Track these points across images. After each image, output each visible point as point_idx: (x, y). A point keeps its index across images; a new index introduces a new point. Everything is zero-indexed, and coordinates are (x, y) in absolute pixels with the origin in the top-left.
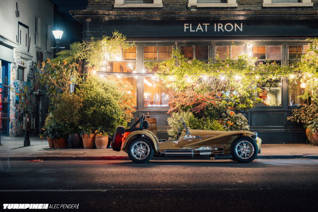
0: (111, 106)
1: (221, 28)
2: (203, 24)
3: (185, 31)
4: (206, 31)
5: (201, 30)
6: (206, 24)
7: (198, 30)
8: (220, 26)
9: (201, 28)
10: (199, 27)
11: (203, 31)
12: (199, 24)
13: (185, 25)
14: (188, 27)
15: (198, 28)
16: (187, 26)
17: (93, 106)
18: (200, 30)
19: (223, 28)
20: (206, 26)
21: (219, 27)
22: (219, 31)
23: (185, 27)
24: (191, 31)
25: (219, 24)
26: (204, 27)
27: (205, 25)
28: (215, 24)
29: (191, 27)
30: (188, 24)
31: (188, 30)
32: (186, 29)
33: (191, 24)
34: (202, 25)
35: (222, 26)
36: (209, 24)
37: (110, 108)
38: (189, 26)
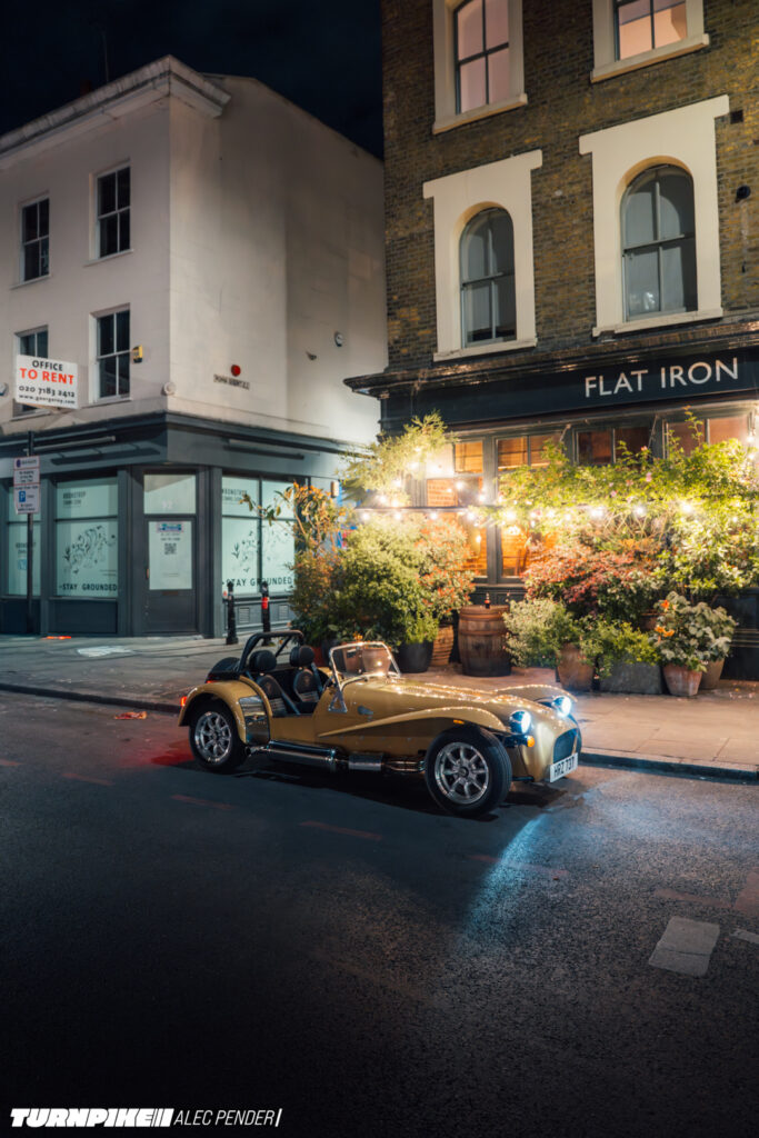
0: (391, 583)
1: (679, 376)
2: (633, 373)
3: (588, 395)
4: (640, 388)
5: (626, 388)
6: (639, 373)
7: (620, 389)
8: (676, 372)
9: (627, 384)
10: (623, 382)
11: (631, 390)
12: (623, 376)
13: (588, 380)
14: (594, 386)
15: (619, 385)
16: (591, 382)
17: (355, 582)
18: (623, 390)
19: (685, 376)
20: (640, 378)
21: (673, 376)
22: (673, 384)
23: (588, 386)
24: (602, 393)
25: (672, 369)
26: (633, 380)
27: (636, 376)
28: (663, 370)
29: (601, 383)
30: (594, 378)
31: (595, 392)
32: (591, 389)
33: (601, 378)
34: (628, 376)
35: (681, 372)
36: (646, 371)
37: (389, 586)
38: (597, 382)
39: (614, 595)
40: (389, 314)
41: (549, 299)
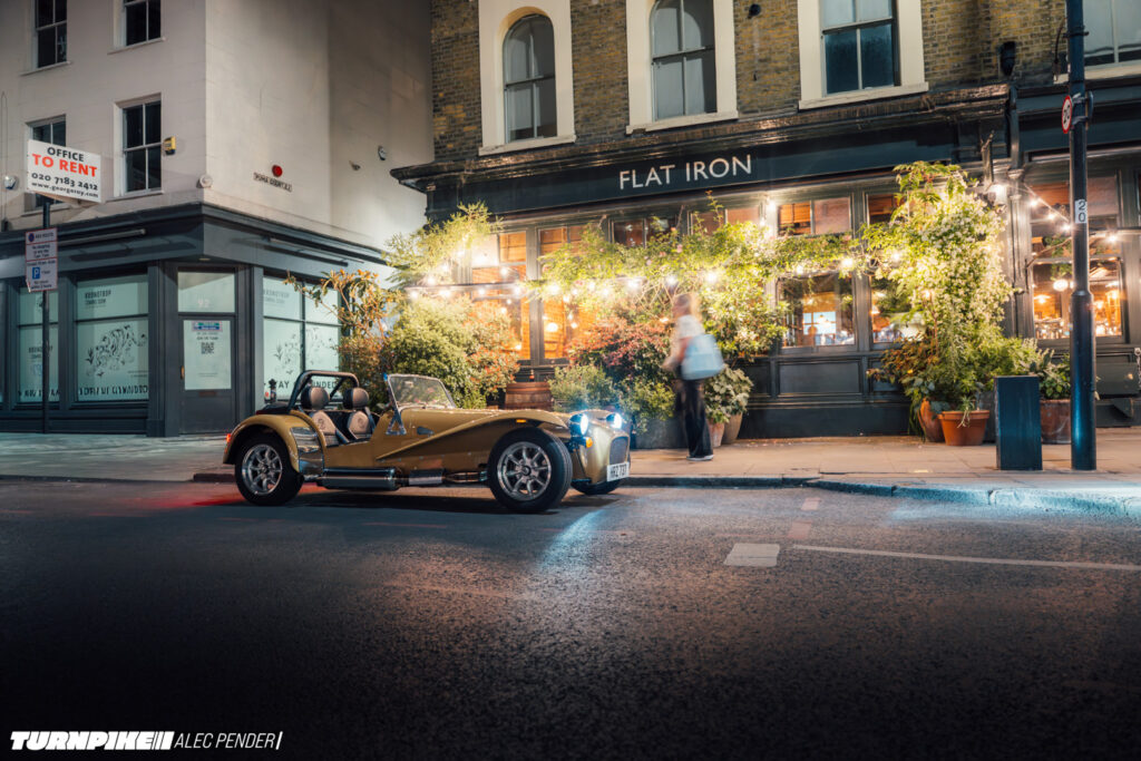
1: (701, 171)
2: (662, 168)
3: (622, 187)
4: (668, 181)
5: (656, 181)
6: (667, 168)
7: (651, 182)
8: (699, 167)
9: (657, 178)
10: (653, 176)
11: (660, 182)
12: (653, 170)
13: (622, 173)
14: (628, 179)
15: (650, 179)
16: (625, 176)
18: (653, 183)
19: (707, 171)
20: (668, 172)
21: (696, 171)
22: (696, 178)
23: (622, 180)
24: (635, 186)
25: (696, 164)
26: (662, 174)
27: (665, 170)
28: (688, 165)
29: (634, 176)
30: (627, 172)
31: (628, 184)
32: (625, 182)
33: (634, 172)
34: (658, 171)
35: (703, 167)
36: (673, 166)
38: (630, 175)
39: (648, 359)
40: (434, 111)
41: (587, 99)
